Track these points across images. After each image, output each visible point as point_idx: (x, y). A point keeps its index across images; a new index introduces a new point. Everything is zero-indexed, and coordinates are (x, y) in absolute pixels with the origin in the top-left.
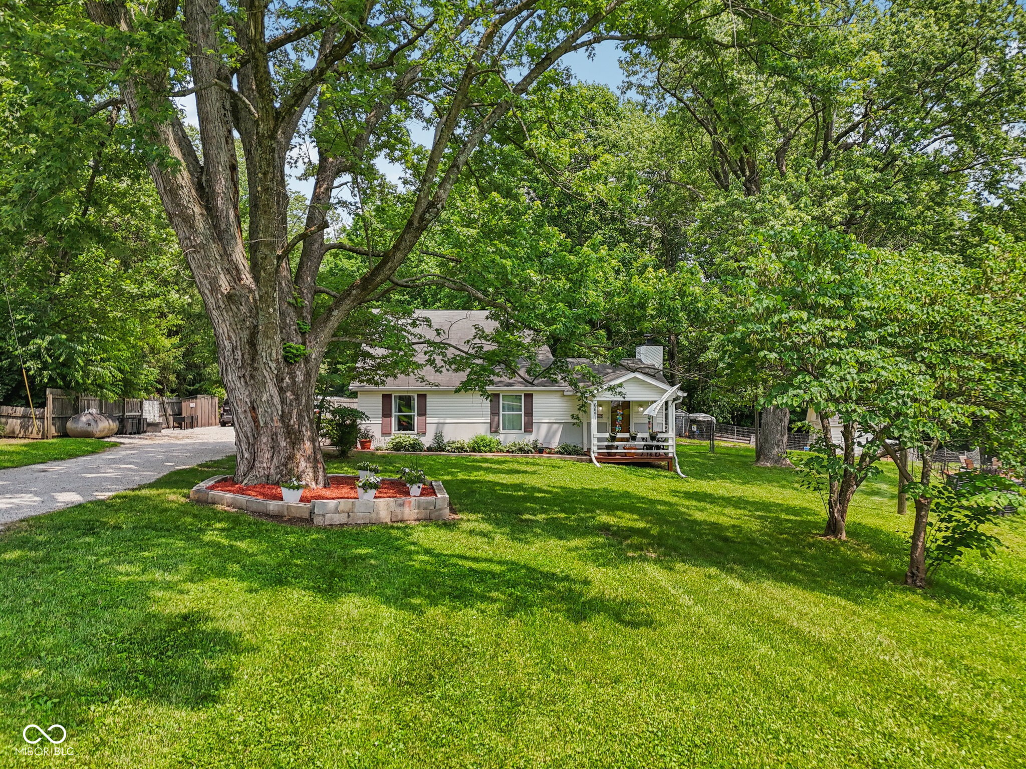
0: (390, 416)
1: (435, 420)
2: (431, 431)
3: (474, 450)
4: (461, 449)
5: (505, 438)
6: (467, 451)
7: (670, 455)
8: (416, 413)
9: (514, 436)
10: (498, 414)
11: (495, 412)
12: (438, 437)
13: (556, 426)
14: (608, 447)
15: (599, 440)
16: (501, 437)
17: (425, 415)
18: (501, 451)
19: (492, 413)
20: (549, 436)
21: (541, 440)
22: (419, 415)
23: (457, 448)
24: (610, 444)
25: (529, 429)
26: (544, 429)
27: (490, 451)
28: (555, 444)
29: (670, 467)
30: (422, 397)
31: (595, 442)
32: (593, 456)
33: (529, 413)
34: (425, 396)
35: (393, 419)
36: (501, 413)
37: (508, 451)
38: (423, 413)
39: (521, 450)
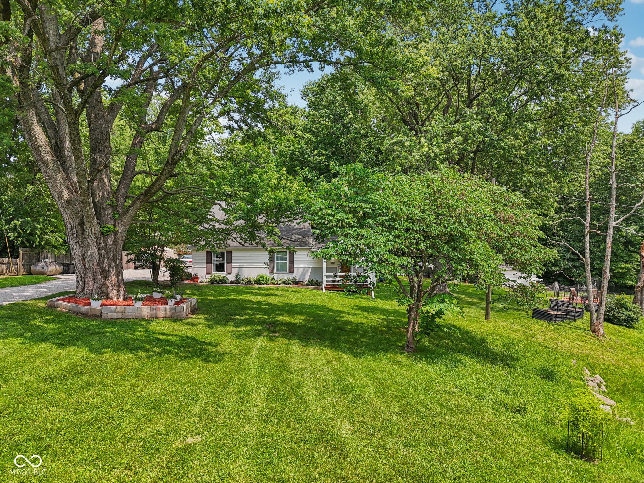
0: (211, 263)
1: (238, 266)
2: (234, 271)
3: (256, 283)
4: (250, 282)
5: (278, 276)
6: (252, 283)
7: (369, 286)
8: (226, 262)
9: (282, 275)
10: (274, 262)
12: (237, 276)
13: (306, 269)
14: (333, 281)
15: (328, 277)
16: (275, 276)
17: (231, 262)
18: (274, 284)
19: (270, 262)
20: (303, 274)
21: (298, 278)
22: (227, 263)
23: (247, 282)
24: (334, 279)
25: (291, 271)
26: (301, 269)
27: (266, 284)
28: (307, 279)
29: (369, 293)
30: (230, 252)
31: (325, 278)
32: (323, 286)
33: (292, 262)
34: (231, 251)
35: (212, 265)
36: (275, 261)
37: (277, 284)
38: (230, 261)
39: (284, 283)
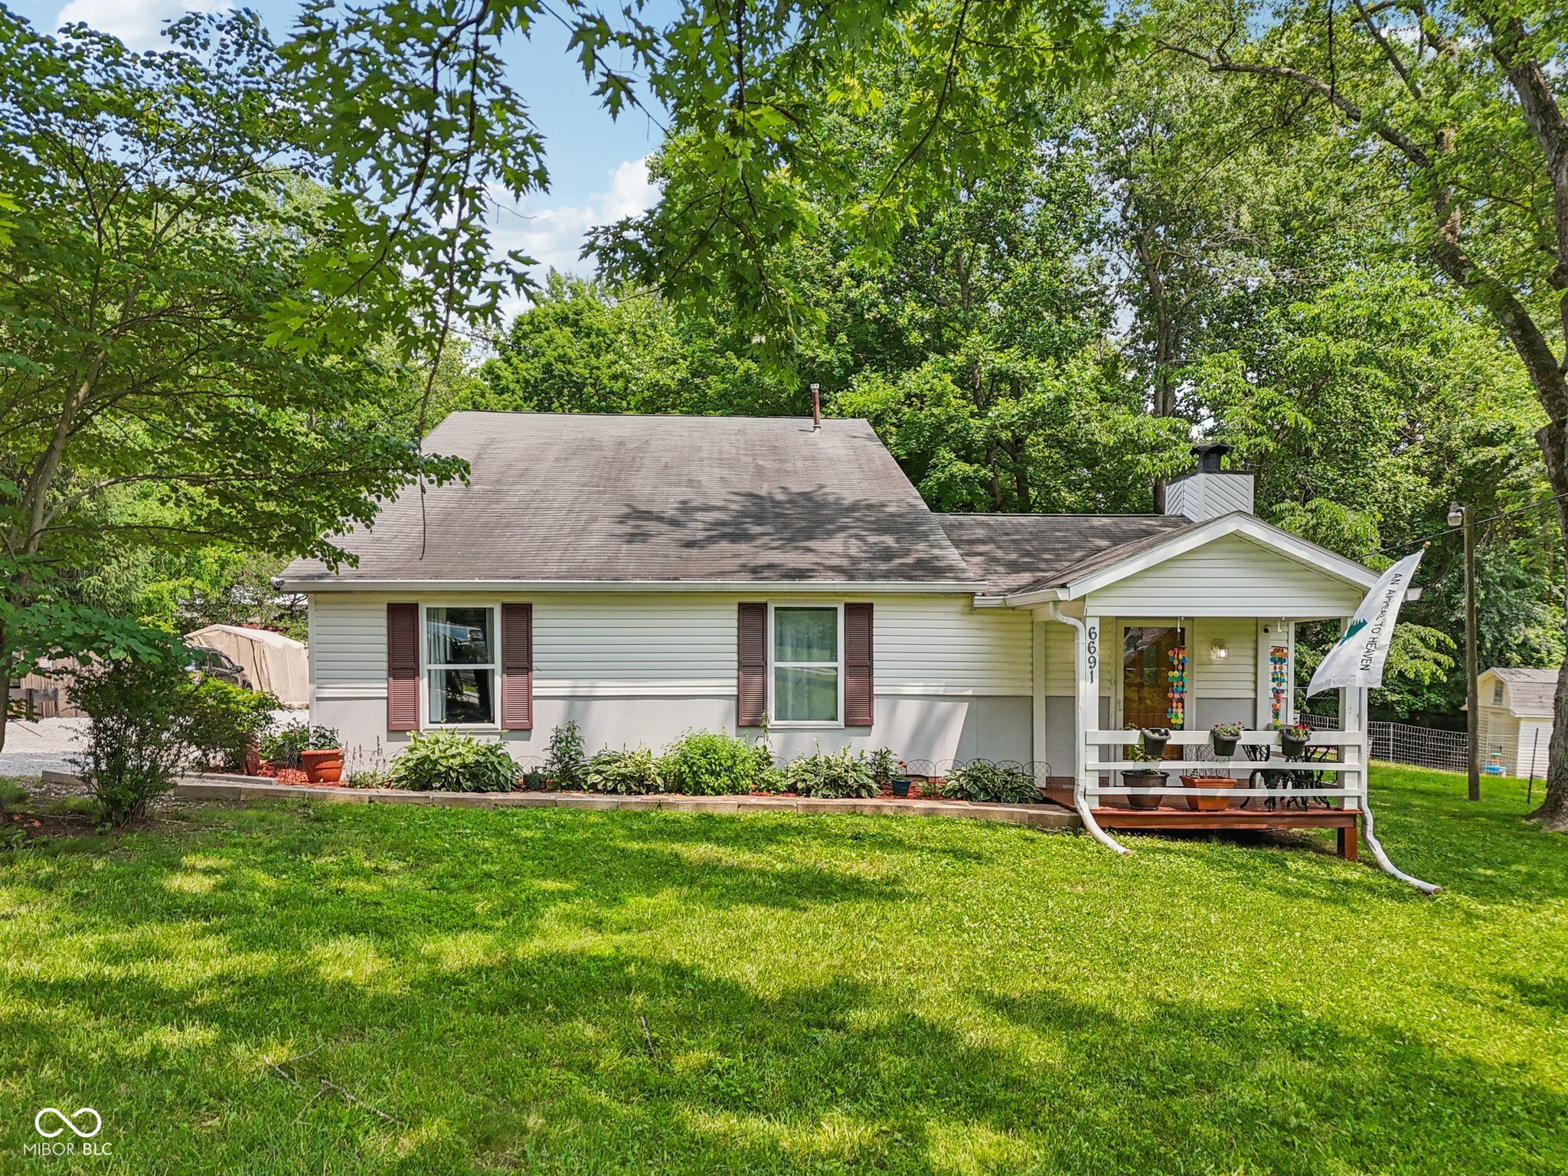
0: (414, 672)
1: (562, 687)
2: (547, 719)
3: (678, 786)
4: (638, 782)
5: (786, 745)
6: (652, 789)
7: (1350, 806)
8: (497, 666)
9: (813, 737)
10: (763, 668)
11: (751, 661)
12: (566, 743)
13: (943, 706)
14: (1130, 778)
15: (1105, 752)
16: (773, 743)
17: (528, 669)
18: (771, 788)
19: (742, 666)
20: (924, 737)
21: (898, 753)
22: (508, 670)
23: (624, 778)
24: (1141, 766)
25: (858, 718)
26: (909, 713)
27: (733, 789)
28: (943, 763)
29: (1346, 846)
30: (519, 613)
31: (1089, 761)
32: (1086, 808)
33: (861, 665)
34: (527, 609)
35: (423, 683)
36: (772, 664)
37: (792, 789)
38: (520, 663)
39: (836, 785)
